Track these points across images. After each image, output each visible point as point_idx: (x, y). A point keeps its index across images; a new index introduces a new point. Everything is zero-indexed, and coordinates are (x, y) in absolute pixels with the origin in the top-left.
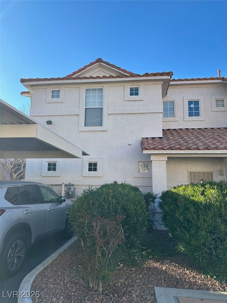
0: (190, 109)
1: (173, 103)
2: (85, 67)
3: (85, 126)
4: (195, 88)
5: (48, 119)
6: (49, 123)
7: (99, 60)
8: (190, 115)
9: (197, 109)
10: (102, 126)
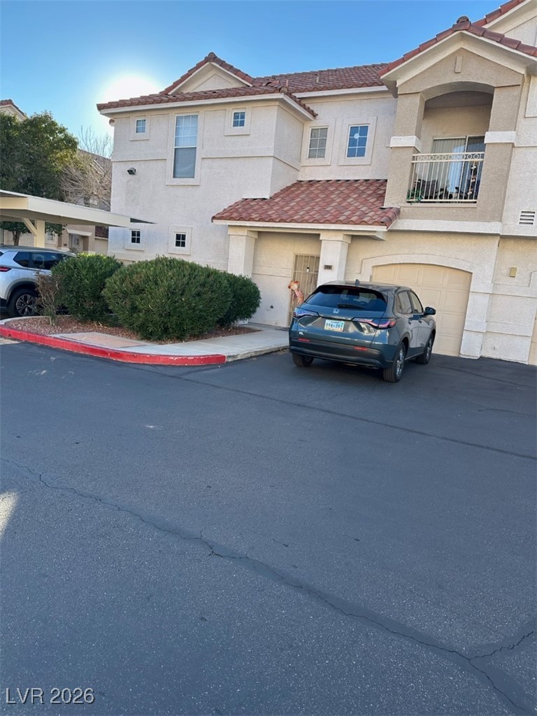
0: (352, 142)
1: (325, 130)
2: (191, 72)
3: (174, 177)
4: (366, 101)
5: (129, 167)
6: (131, 172)
7: (212, 58)
8: (351, 154)
9: (363, 142)
10: (193, 177)
